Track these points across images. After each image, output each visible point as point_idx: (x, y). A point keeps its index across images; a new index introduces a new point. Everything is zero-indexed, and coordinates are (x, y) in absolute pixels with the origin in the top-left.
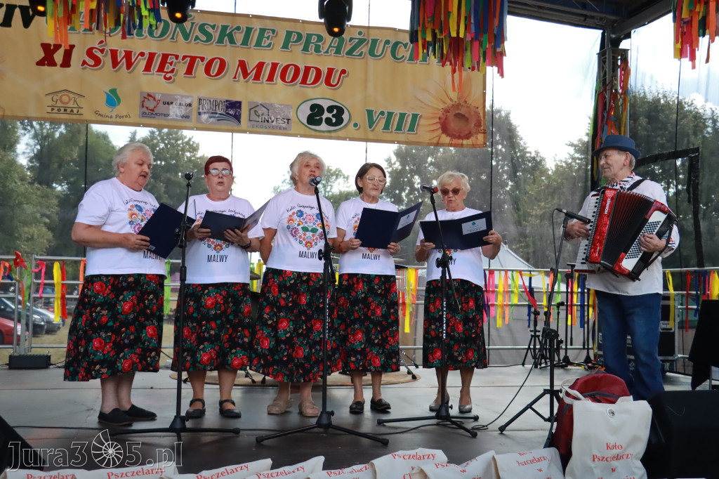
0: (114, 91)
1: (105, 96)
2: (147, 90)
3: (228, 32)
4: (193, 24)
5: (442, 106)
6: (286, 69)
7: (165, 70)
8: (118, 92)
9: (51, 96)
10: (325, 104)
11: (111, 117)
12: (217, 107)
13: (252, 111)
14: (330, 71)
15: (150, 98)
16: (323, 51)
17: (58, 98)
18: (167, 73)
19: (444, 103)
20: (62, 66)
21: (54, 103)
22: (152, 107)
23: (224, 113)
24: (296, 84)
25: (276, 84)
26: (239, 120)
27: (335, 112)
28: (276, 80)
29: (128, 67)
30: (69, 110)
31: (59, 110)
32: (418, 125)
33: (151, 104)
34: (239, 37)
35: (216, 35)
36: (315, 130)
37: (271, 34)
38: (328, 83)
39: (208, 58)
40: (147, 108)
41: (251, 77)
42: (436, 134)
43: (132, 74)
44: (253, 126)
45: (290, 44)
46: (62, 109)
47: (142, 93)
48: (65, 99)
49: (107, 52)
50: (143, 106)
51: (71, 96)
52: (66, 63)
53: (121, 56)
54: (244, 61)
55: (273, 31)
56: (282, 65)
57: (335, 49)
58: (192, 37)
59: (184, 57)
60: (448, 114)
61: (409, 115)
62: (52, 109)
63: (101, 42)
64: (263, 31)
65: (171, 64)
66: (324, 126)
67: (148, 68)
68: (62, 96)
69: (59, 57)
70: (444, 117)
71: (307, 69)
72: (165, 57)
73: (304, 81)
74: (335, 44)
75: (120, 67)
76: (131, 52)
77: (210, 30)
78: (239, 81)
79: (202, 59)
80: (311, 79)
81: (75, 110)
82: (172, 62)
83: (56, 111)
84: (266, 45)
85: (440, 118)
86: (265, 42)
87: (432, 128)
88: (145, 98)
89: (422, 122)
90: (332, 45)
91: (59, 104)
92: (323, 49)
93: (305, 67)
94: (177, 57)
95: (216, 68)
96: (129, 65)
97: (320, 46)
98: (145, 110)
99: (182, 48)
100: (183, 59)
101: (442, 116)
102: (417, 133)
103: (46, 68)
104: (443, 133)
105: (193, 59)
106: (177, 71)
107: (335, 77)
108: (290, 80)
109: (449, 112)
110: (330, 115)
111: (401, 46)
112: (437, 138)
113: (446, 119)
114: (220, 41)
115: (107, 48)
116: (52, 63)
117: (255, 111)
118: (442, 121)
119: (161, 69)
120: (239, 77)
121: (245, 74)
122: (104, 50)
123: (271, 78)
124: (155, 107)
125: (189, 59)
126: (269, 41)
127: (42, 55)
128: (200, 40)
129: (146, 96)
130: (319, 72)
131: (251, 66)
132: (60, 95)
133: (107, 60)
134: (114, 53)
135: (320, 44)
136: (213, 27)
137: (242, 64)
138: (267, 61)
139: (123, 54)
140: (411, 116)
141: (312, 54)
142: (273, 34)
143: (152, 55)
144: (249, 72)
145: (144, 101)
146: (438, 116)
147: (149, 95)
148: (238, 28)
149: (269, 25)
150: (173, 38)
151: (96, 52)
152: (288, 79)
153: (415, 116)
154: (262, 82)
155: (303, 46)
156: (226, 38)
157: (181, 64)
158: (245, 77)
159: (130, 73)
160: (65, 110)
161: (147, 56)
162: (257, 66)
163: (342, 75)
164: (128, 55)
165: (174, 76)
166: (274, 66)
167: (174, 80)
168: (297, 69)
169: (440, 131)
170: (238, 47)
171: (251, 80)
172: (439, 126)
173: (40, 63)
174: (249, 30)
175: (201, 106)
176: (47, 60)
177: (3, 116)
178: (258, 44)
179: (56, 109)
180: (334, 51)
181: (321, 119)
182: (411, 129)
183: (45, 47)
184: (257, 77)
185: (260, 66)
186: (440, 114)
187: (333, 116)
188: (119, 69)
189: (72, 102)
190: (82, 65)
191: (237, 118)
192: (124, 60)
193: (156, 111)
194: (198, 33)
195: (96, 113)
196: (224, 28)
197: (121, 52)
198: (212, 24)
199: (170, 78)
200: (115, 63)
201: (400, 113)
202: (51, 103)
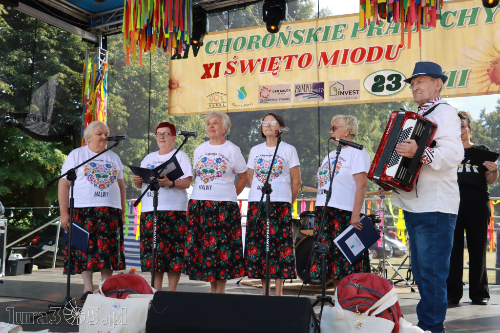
0: (242, 89)
1: (238, 92)
2: (263, 84)
3: (313, 33)
4: (290, 32)
5: (491, 59)
6: (354, 52)
7: (273, 69)
8: (245, 89)
9: (209, 98)
10: (386, 75)
11: (242, 106)
12: (307, 89)
13: (332, 88)
14: (390, 47)
15: (265, 90)
16: (384, 33)
17: (213, 98)
18: (274, 70)
19: (494, 56)
20: (214, 77)
21: (211, 102)
22: (266, 96)
23: (313, 93)
24: (363, 62)
25: (348, 65)
26: (323, 96)
27: (394, 79)
28: (348, 62)
29: (251, 71)
30: (219, 105)
31: (214, 105)
32: (468, 79)
33: (265, 94)
34: (321, 35)
35: (305, 37)
36: (379, 96)
37: (343, 28)
38: (388, 57)
39: (300, 55)
40: (263, 96)
41: (330, 63)
42: (485, 84)
43: (254, 75)
44: (333, 100)
45: (358, 32)
46: (215, 105)
47: (260, 87)
48: (217, 98)
49: (239, 62)
50: (260, 96)
51: (220, 95)
52: (216, 75)
53: (246, 63)
54: (325, 52)
55: (345, 25)
56: (351, 50)
57: (393, 29)
58: (289, 42)
59: (285, 57)
60: (496, 65)
61: (460, 72)
62: (210, 106)
63: (235, 57)
64: (337, 27)
65: (276, 64)
66: (385, 92)
67: (262, 69)
68: (215, 96)
69: (212, 71)
70: (492, 69)
71: (372, 49)
72: (273, 59)
73: (369, 59)
74: (392, 25)
75: (247, 71)
76: (252, 60)
77: (301, 34)
78: (321, 67)
79: (296, 56)
80: (374, 56)
81: (222, 104)
82: (277, 62)
83: (212, 106)
84: (339, 37)
85: (488, 71)
86: (339, 35)
87: (480, 80)
88: (262, 90)
89: (472, 76)
90: (391, 27)
91: (214, 102)
92: (383, 31)
93: (370, 48)
94: (280, 58)
95: (305, 61)
96: (252, 69)
97: (381, 29)
98: (262, 98)
99: (283, 50)
100: (284, 59)
101: (490, 68)
102: (467, 87)
103: (206, 79)
104: (492, 82)
105: (290, 57)
106: (281, 67)
107: (393, 51)
108: (358, 60)
109: (497, 64)
110: (390, 83)
111: (450, 15)
112: (487, 87)
113: (494, 70)
114: (308, 41)
115: (238, 61)
116: (210, 76)
117: (334, 88)
118: (490, 72)
119: (270, 68)
120: (322, 65)
121: (326, 61)
122: (236, 62)
123: (344, 62)
124: (268, 95)
125: (288, 58)
126: (342, 34)
127: (203, 71)
128: (295, 43)
129: (262, 88)
130: (380, 50)
131: (330, 55)
132: (214, 96)
133: (238, 68)
134: (242, 63)
135: (381, 27)
136: (303, 32)
137: (324, 55)
138: (341, 50)
139: (248, 62)
140: (461, 72)
141: (375, 36)
142: (345, 27)
143: (265, 60)
144: (328, 59)
145: (261, 92)
146: (487, 68)
147: (264, 88)
148: (320, 29)
149: (341, 21)
150: (277, 45)
151: (232, 64)
152: (356, 60)
153: (465, 73)
154: (338, 66)
155: (367, 33)
156: (312, 38)
157: (283, 62)
158: (326, 64)
159: (251, 74)
160: (217, 105)
161: (262, 61)
162: (334, 54)
163: (400, 49)
164: (251, 62)
165: (279, 71)
166: (346, 51)
167: (279, 75)
168: (363, 51)
169: (489, 81)
170: (320, 42)
171: (330, 66)
172: (488, 77)
173: (203, 77)
174: (328, 28)
175: (297, 90)
176: (207, 75)
177: (185, 114)
178: (335, 37)
179: (212, 105)
180: (392, 32)
181: (383, 86)
182: (462, 83)
183: (205, 66)
184: (334, 63)
185: (336, 53)
186: (488, 66)
187: (393, 83)
188: (245, 73)
189: (220, 99)
190: (225, 74)
191: (322, 94)
192: (249, 66)
193: (269, 98)
194: (293, 38)
195: (233, 104)
196: (311, 30)
197: (246, 62)
198: (302, 30)
199: (276, 74)
200: (243, 69)
201: (451, 72)
202: (209, 102)
